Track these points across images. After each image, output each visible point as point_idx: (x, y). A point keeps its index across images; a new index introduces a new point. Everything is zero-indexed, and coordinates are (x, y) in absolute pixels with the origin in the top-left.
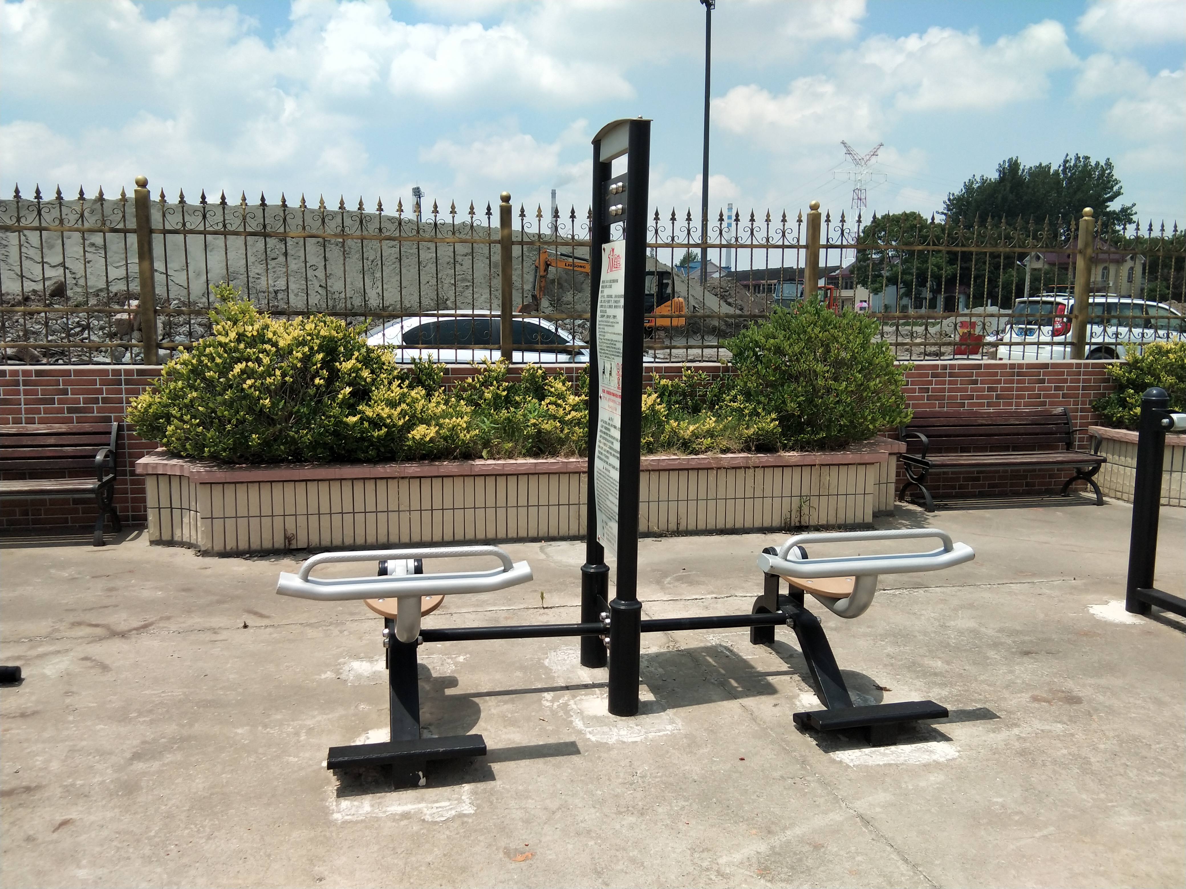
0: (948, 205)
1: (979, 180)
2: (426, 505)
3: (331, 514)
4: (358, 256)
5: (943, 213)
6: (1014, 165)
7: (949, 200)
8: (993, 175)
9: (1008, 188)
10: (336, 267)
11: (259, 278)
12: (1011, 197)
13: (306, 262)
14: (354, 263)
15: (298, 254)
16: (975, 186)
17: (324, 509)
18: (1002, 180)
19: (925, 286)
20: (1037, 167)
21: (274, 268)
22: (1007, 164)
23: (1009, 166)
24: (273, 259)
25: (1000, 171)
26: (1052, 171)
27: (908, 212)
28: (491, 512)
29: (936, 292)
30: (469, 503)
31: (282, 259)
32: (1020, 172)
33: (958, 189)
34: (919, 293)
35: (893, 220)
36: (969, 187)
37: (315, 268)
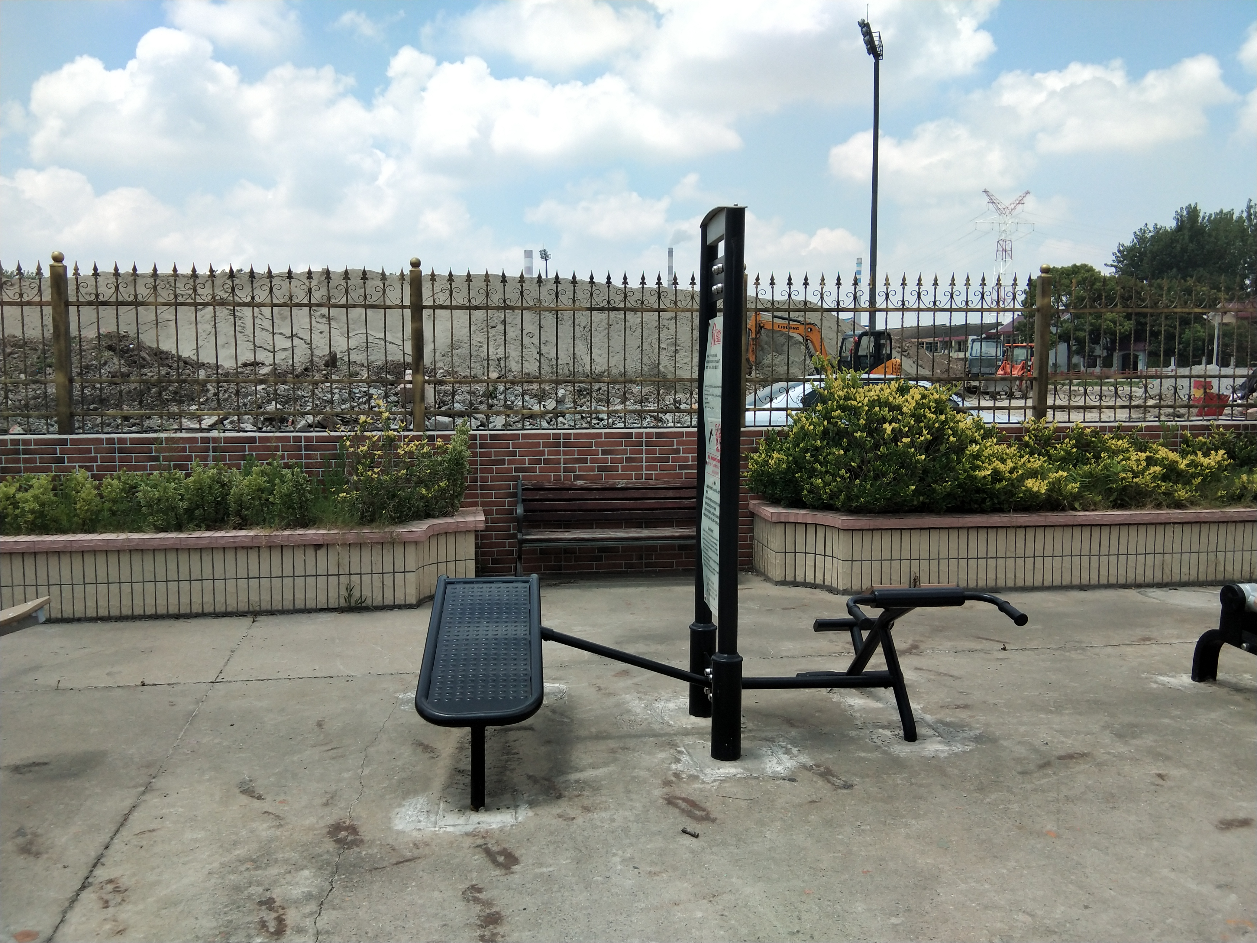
0: (1117, 257)
1: (1152, 229)
2: (1030, 552)
3: (948, 559)
4: (571, 322)
5: (1112, 266)
6: (1193, 212)
7: (1119, 251)
8: (1170, 224)
9: (1187, 237)
10: (549, 334)
11: (481, 346)
12: (1191, 246)
13: (522, 329)
14: (566, 329)
15: (515, 322)
16: (1149, 235)
17: (944, 555)
18: (1180, 228)
19: (1098, 343)
20: (1217, 214)
21: (494, 336)
22: (1185, 213)
23: (1188, 213)
24: (492, 327)
25: (1178, 219)
26: (1234, 217)
27: (1078, 264)
28: (1085, 559)
29: (1110, 350)
30: (1067, 552)
31: (500, 327)
32: (1200, 220)
33: (1128, 241)
34: (1092, 350)
35: (1062, 273)
36: (1141, 238)
37: (531, 335)
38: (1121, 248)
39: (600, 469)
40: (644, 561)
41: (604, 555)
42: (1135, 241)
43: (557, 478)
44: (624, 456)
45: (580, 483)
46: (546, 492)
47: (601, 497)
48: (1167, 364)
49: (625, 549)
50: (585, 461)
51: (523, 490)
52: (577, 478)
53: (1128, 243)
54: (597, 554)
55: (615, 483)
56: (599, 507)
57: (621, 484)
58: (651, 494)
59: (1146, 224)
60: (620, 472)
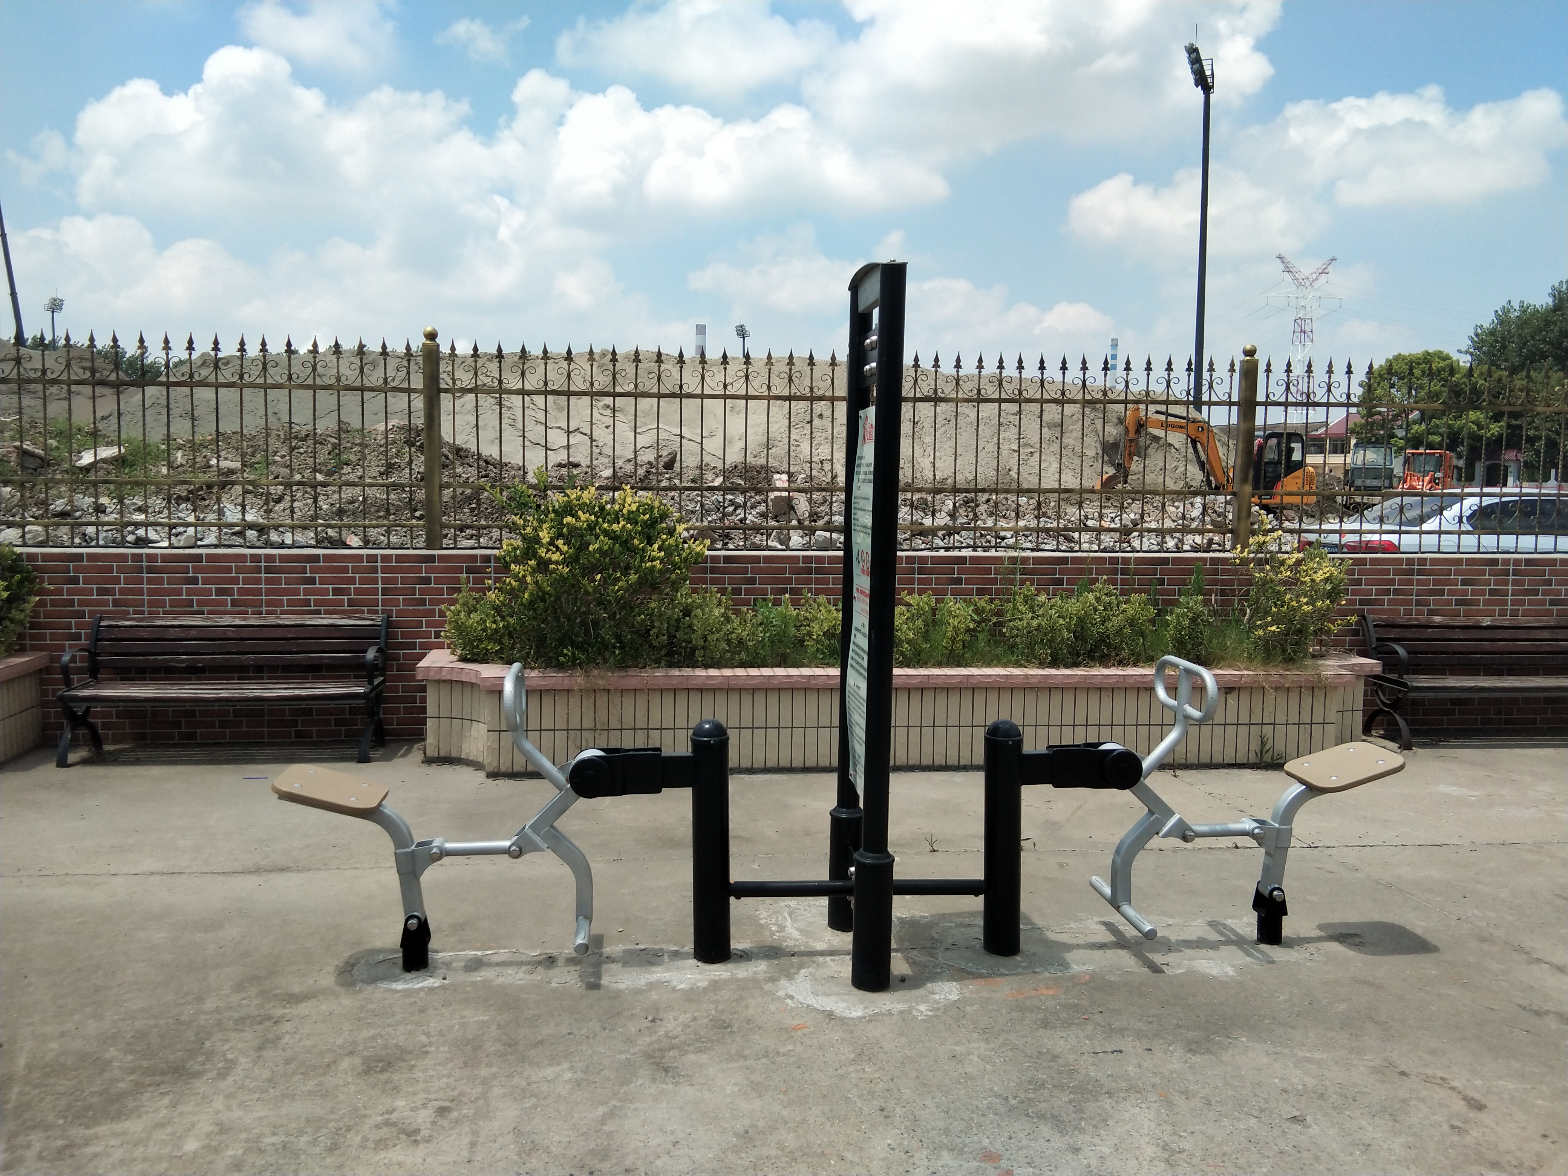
38: (1479, 331)
39: (1459, 603)
40: (1503, 717)
41: (1457, 708)
42: (1496, 321)
43: (1408, 612)
44: (1488, 588)
45: (1437, 619)
46: (1402, 630)
47: (1466, 637)
48: (1546, 479)
49: (1481, 701)
50: (1441, 592)
51: (1375, 626)
52: (1431, 613)
53: (1487, 325)
54: (1449, 706)
55: (1478, 621)
56: (1465, 650)
57: (1486, 621)
58: (1523, 634)
59: (1510, 301)
60: (1481, 607)
